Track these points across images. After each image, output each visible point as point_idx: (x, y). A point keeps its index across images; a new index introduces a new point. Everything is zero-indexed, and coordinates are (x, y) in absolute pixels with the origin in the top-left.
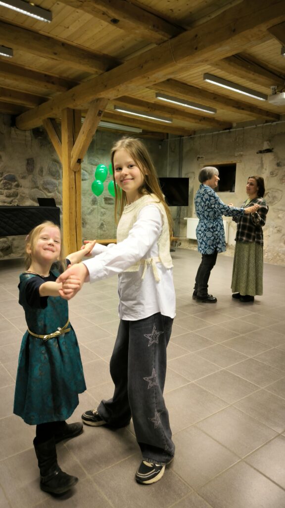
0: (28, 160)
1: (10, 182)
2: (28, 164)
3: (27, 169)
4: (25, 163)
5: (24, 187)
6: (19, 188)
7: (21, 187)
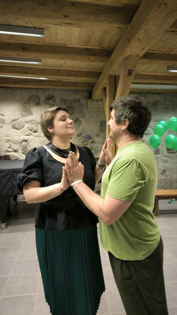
0: (101, 122)
1: (87, 140)
2: (101, 125)
3: (100, 129)
4: (99, 125)
5: (97, 143)
6: (94, 144)
7: (95, 143)
